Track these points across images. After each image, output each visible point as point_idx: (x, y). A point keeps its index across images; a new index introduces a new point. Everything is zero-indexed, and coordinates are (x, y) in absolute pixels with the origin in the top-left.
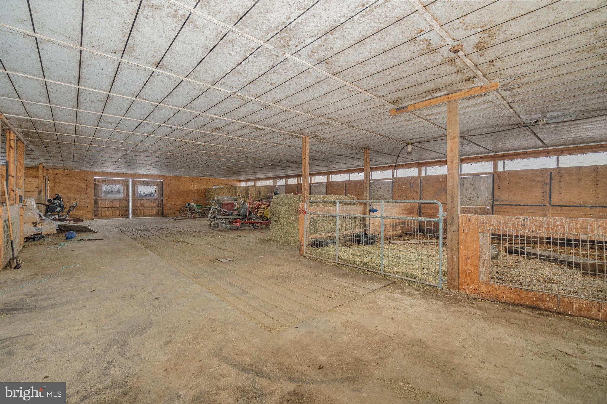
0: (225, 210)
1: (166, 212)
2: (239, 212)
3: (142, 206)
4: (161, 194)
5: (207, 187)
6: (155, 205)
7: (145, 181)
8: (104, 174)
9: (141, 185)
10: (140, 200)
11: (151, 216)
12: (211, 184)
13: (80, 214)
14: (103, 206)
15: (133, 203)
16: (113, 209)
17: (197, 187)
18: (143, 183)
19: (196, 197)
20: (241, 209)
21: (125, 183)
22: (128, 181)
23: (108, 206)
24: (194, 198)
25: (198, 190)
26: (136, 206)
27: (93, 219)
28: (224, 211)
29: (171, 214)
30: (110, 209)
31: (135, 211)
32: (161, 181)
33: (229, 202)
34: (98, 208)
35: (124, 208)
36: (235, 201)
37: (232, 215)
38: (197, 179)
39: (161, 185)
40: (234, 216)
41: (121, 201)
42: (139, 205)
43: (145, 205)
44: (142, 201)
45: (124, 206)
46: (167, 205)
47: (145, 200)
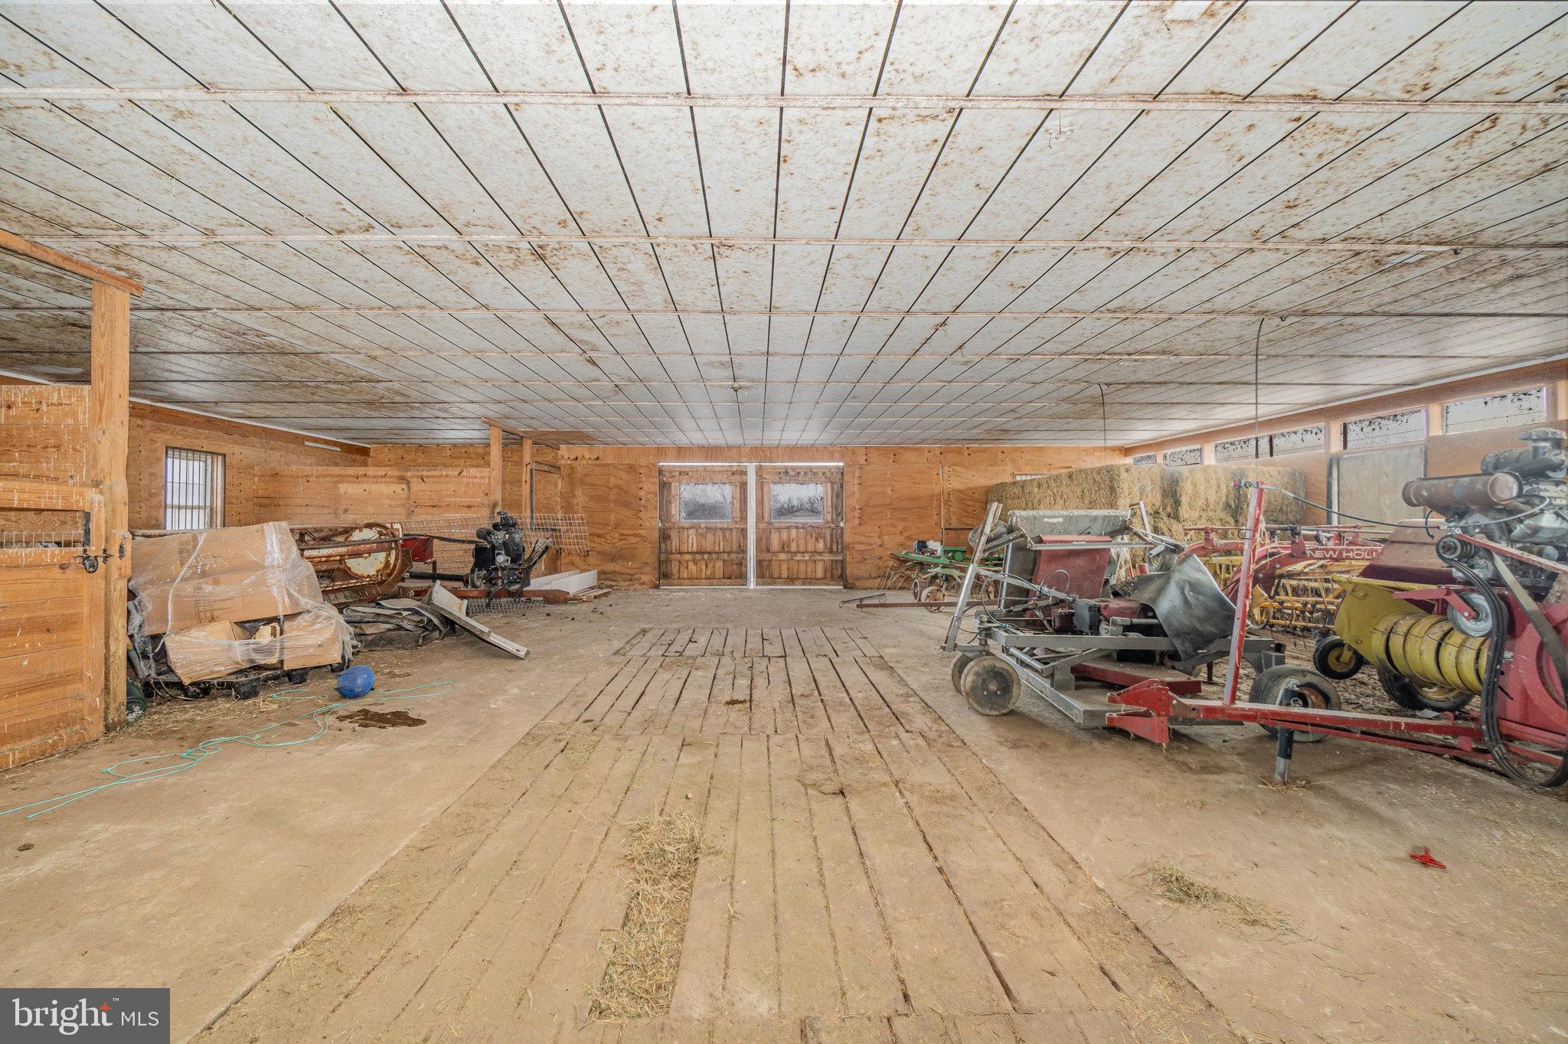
0: (1053, 593)
1: (852, 570)
2: (1146, 610)
3: (784, 547)
4: (838, 511)
5: (995, 482)
6: (821, 546)
7: (793, 468)
8: (681, 452)
9: (780, 482)
10: (779, 529)
11: (811, 584)
12: (1010, 468)
13: (628, 571)
14: (684, 549)
15: (758, 541)
16: (706, 556)
17: (956, 484)
18: (785, 476)
19: (954, 518)
20: (1160, 592)
21: (737, 478)
22: (744, 473)
23: (695, 549)
24: (948, 521)
25: (960, 491)
26: (768, 551)
27: (657, 587)
28: (1042, 596)
29: (870, 577)
30: (698, 557)
31: (765, 564)
32: (838, 468)
33: (1079, 542)
34: (671, 553)
35: (734, 556)
36: (1113, 534)
37: (1094, 629)
38: (959, 452)
39: (838, 483)
40: (1109, 636)
41: (727, 533)
42: (775, 545)
43: (794, 548)
44: (785, 535)
45: (735, 548)
46: (858, 547)
47: (794, 532)
